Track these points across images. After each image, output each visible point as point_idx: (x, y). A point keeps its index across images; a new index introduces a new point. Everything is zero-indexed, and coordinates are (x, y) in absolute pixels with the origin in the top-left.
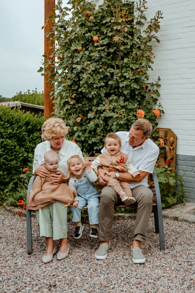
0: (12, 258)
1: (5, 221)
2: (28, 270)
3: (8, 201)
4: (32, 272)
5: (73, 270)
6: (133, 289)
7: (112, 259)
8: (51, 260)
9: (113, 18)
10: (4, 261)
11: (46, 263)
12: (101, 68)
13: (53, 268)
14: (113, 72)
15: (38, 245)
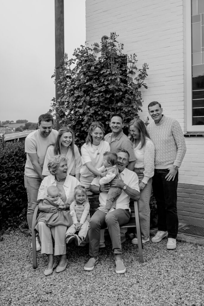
0: (20, 272)
1: (18, 241)
2: (32, 281)
3: (22, 224)
4: (35, 282)
5: (67, 280)
6: (110, 294)
7: (99, 271)
8: (51, 273)
9: (109, 70)
10: (14, 275)
11: (47, 276)
12: (99, 111)
13: (52, 279)
14: (110, 114)
15: (43, 261)
